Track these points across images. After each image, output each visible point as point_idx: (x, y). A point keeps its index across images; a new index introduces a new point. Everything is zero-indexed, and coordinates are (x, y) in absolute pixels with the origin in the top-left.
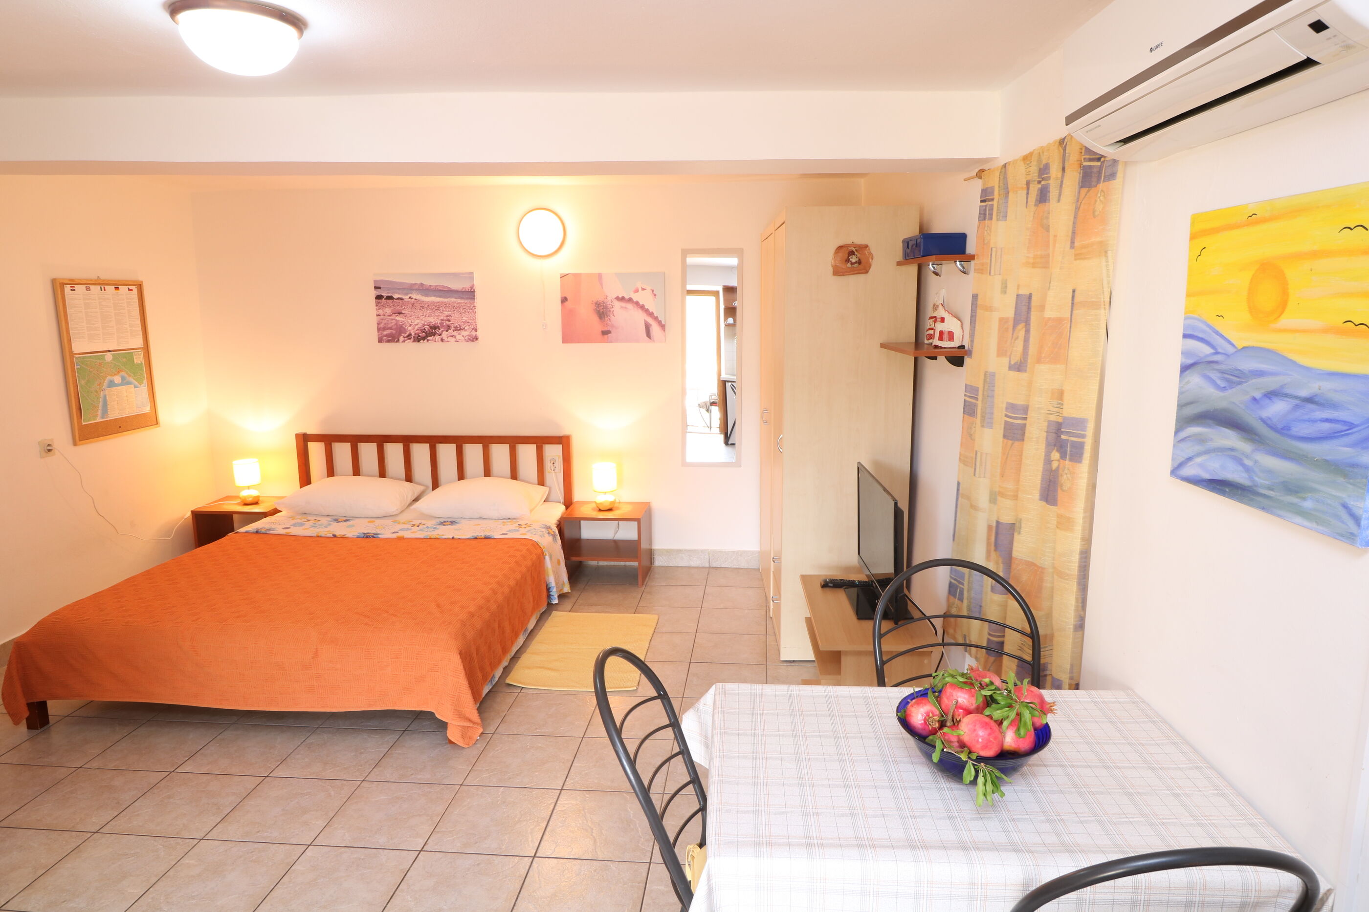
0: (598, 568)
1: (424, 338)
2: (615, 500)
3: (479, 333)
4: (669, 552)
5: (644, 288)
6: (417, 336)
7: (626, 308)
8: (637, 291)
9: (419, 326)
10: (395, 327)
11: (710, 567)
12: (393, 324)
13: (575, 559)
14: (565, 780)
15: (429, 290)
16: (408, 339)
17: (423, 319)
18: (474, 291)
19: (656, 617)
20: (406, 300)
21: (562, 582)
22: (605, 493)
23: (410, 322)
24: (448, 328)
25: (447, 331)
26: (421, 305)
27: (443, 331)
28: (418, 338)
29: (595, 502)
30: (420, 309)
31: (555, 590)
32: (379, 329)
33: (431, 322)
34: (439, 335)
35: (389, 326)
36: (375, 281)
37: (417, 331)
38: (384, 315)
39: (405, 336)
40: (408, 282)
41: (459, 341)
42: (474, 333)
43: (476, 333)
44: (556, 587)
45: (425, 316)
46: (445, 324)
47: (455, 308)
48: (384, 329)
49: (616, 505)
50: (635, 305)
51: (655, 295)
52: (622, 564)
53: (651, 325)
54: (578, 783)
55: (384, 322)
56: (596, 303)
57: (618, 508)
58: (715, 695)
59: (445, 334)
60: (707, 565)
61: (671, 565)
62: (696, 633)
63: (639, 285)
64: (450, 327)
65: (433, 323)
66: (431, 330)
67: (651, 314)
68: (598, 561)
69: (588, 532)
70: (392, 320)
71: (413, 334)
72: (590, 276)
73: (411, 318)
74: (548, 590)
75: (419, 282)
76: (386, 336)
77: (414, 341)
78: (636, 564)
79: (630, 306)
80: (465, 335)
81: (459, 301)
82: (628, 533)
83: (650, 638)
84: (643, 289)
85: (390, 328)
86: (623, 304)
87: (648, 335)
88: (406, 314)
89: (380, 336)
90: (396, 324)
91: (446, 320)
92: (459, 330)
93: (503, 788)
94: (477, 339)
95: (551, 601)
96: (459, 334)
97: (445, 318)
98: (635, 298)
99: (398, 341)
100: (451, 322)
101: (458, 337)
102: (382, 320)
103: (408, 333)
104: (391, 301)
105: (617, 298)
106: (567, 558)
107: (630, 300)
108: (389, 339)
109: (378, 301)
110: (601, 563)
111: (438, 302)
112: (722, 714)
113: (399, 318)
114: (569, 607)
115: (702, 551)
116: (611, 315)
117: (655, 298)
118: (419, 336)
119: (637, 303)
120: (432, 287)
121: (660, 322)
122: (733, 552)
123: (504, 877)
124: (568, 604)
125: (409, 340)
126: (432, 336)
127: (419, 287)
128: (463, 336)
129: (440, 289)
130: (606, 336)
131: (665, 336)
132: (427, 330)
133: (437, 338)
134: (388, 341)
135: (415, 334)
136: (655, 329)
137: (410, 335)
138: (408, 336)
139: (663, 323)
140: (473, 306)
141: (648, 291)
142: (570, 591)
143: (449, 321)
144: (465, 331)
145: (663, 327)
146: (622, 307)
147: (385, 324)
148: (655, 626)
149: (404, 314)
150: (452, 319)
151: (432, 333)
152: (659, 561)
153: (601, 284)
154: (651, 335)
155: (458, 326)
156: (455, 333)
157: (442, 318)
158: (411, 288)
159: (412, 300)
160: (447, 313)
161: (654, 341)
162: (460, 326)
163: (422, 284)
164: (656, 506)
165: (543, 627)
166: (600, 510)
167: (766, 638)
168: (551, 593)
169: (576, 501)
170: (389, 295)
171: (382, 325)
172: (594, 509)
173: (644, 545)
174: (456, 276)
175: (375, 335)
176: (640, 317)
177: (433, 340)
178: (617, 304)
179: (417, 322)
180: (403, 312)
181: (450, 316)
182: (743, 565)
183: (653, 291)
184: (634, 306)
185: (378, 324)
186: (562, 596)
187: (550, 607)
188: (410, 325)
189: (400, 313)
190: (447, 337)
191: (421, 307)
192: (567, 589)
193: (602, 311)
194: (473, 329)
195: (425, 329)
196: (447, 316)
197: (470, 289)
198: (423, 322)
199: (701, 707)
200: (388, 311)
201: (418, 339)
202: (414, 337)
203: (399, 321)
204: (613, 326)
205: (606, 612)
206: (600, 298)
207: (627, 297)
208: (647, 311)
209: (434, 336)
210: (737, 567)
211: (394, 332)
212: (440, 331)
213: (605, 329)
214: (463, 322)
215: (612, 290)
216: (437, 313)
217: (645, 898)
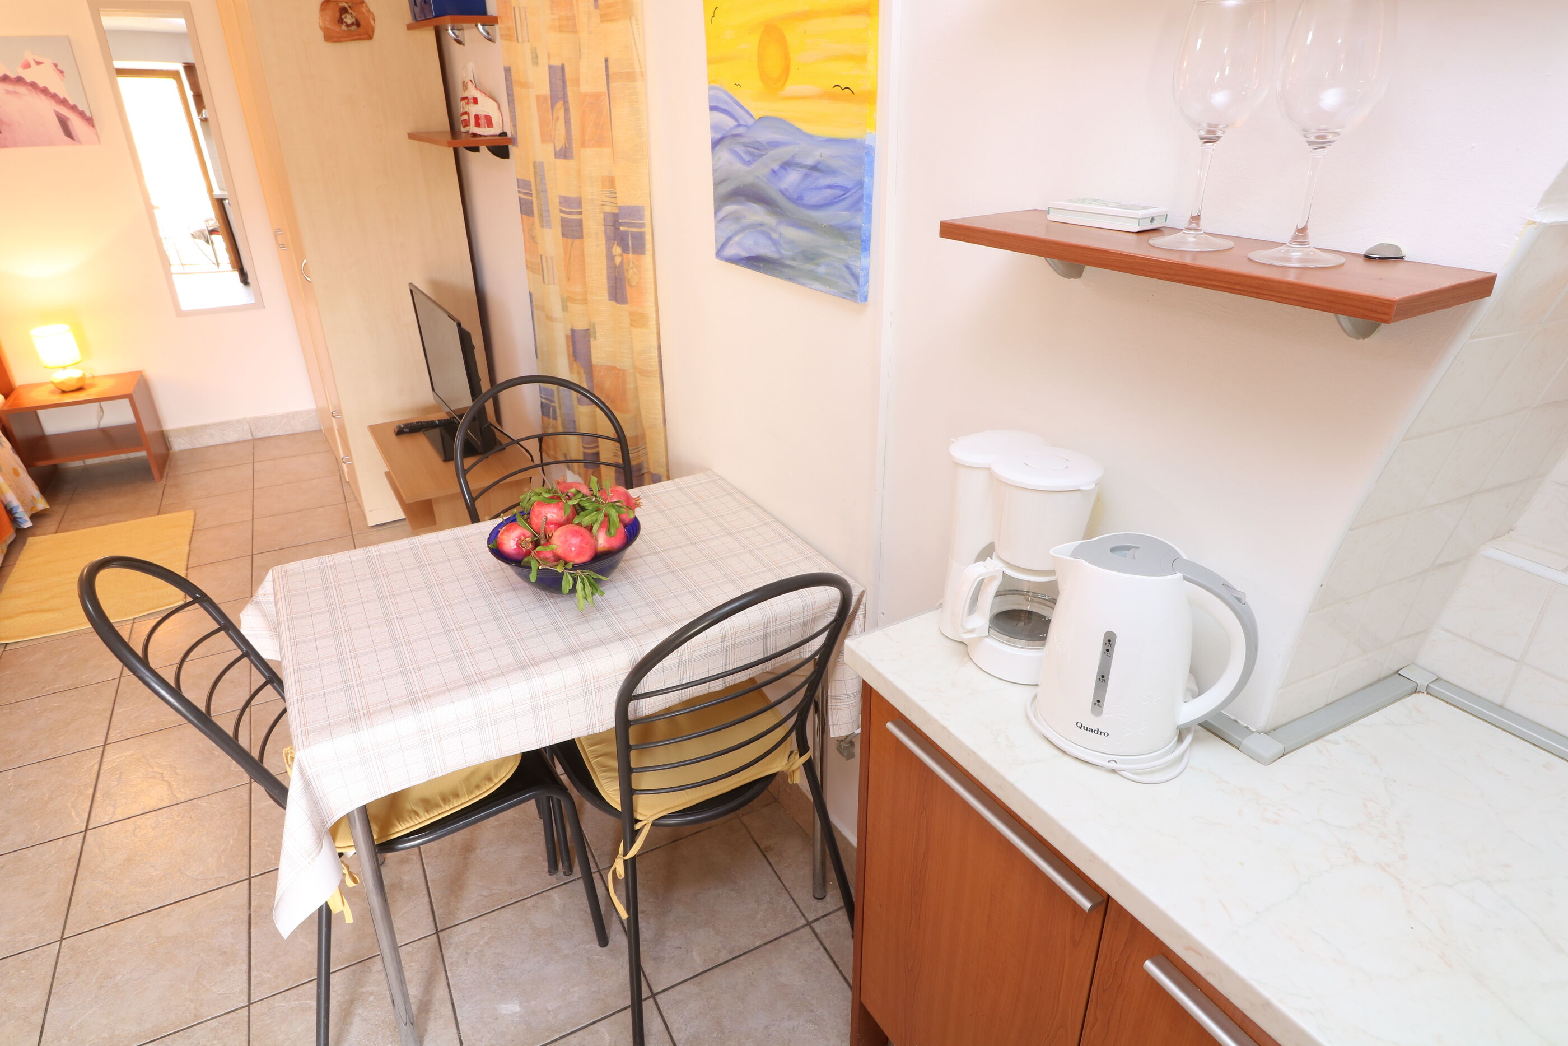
0: (86, 469)
2: (84, 375)
4: (190, 431)
5: (39, 60)
7: (15, 93)
8: (27, 66)
11: (254, 440)
13: (42, 464)
14: (107, 733)
19: (191, 513)
21: (32, 498)
22: (64, 368)
29: (52, 382)
31: (21, 509)
44: (23, 506)
49: (88, 382)
50: (31, 88)
51: (62, 72)
52: (123, 457)
53: (68, 119)
54: (127, 731)
57: (92, 386)
58: (274, 580)
60: (250, 437)
61: (198, 446)
62: (253, 519)
63: (29, 57)
67: (64, 102)
68: (83, 459)
69: (53, 424)
74: (10, 512)
78: (143, 454)
79: (22, 89)
82: (119, 415)
83: (188, 539)
84: (38, 63)
86: (9, 87)
87: (68, 132)
93: (12, 771)
95: (20, 526)
98: (28, 76)
106: (28, 464)
107: (19, 80)
110: (90, 462)
112: (287, 599)
114: (54, 528)
115: (238, 421)
117: (63, 76)
119: (33, 85)
121: (82, 114)
122: (282, 416)
123: (47, 867)
124: (51, 523)
131: (97, 134)
136: (76, 123)
139: (88, 114)
141: (48, 64)
142: (48, 507)
145: (89, 121)
146: (8, 92)
148: (191, 523)
152: (178, 445)
154: (74, 134)
161: (80, 142)
164: (153, 373)
165: (18, 562)
166: (64, 392)
167: (347, 506)
168: (17, 515)
169: (23, 386)
172: (52, 392)
173: (148, 428)
176: (47, 108)
182: (299, 428)
183: (56, 65)
184: (30, 90)
186: (35, 517)
187: (22, 535)
192: (42, 504)
199: (261, 598)
204: (2, 123)
205: (114, 522)
207: (13, 75)
208: (54, 97)
210: (292, 432)
217: (252, 819)
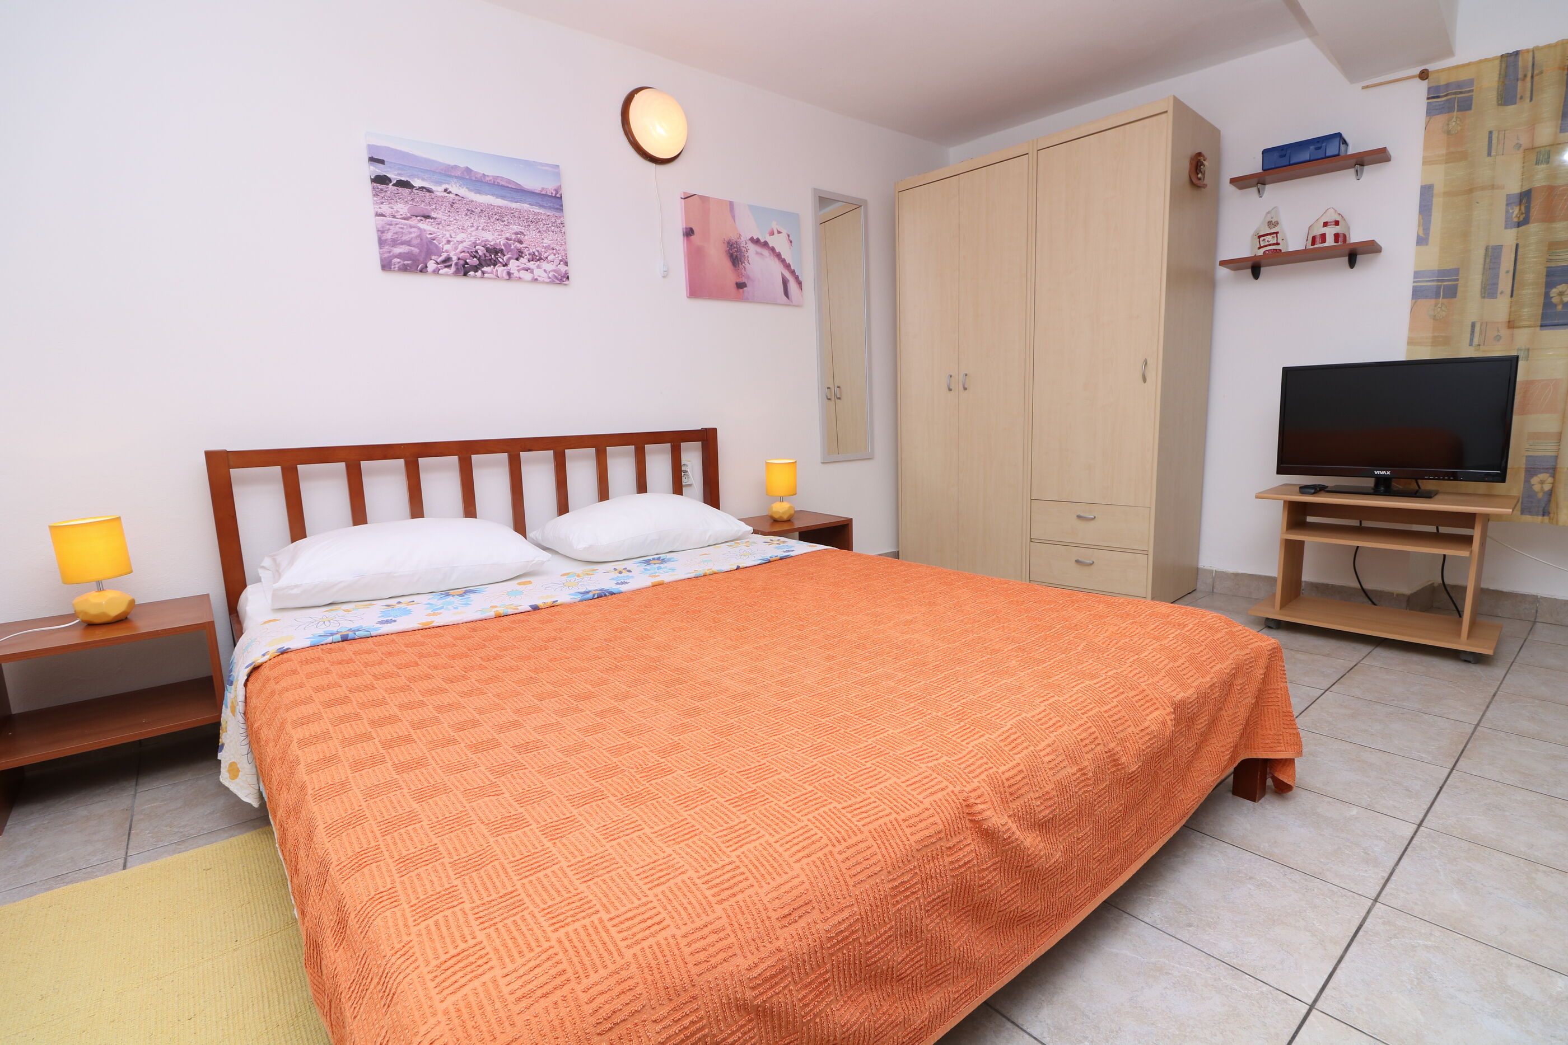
1: (476, 269)
3: (573, 270)
5: (781, 230)
6: (462, 262)
7: (761, 254)
8: (772, 234)
9: (465, 244)
10: (418, 240)
12: (413, 235)
15: (482, 182)
16: (446, 267)
17: (474, 233)
18: (561, 198)
20: (438, 194)
23: (448, 235)
24: (519, 255)
25: (517, 259)
26: (467, 207)
27: (509, 259)
28: (464, 266)
30: (466, 215)
32: (381, 243)
33: (487, 240)
34: (504, 266)
35: (405, 238)
36: (370, 147)
37: (463, 254)
38: (394, 217)
39: (438, 261)
40: (440, 160)
41: (539, 279)
42: (562, 268)
43: (566, 268)
45: (477, 229)
46: (512, 247)
47: (532, 222)
48: (395, 243)
51: (791, 242)
53: (788, 280)
55: (394, 229)
56: (728, 243)
59: (513, 265)
63: (775, 227)
64: (522, 253)
65: (492, 243)
66: (488, 255)
67: (788, 266)
70: (411, 227)
71: (455, 259)
72: (720, 202)
73: (448, 228)
75: (463, 165)
76: (400, 256)
77: (456, 273)
79: (766, 252)
80: (548, 270)
81: (537, 210)
84: (779, 232)
85: (408, 243)
86: (759, 249)
87: (786, 293)
88: (439, 220)
89: (386, 255)
90: (420, 236)
91: (514, 241)
92: (538, 260)
94: (568, 278)
96: (538, 267)
97: (513, 237)
98: (771, 241)
99: (423, 270)
100: (524, 245)
101: (537, 272)
102: (391, 225)
103: (444, 256)
104: (408, 191)
105: (752, 239)
107: (765, 244)
108: (406, 262)
109: (380, 186)
111: (500, 207)
113: (425, 226)
116: (746, 263)
117: (792, 245)
118: (467, 263)
119: (773, 249)
120: (488, 179)
121: (797, 278)
125: (446, 270)
126: (489, 266)
127: (463, 173)
128: (545, 271)
129: (502, 183)
130: (741, 290)
131: (802, 296)
132: (480, 253)
133: (500, 269)
134: (404, 269)
135: (459, 259)
136: (792, 285)
137: (448, 259)
138: (444, 262)
139: (800, 279)
140: (559, 221)
141: (784, 235)
143: (521, 242)
144: (548, 262)
145: (798, 285)
146: (757, 253)
147: (396, 233)
149: (435, 219)
150: (526, 239)
151: (490, 260)
153: (733, 217)
154: (789, 293)
155: (537, 254)
156: (532, 265)
157: (508, 235)
158: (448, 173)
159: (451, 195)
160: (516, 228)
161: (791, 303)
162: (540, 254)
163: (468, 170)
170: (403, 179)
171: (389, 236)
174: (529, 165)
175: (373, 254)
176: (777, 269)
177: (492, 273)
178: (752, 248)
179: (460, 237)
180: (433, 215)
181: (522, 233)
183: (789, 236)
184: (770, 253)
185: (381, 231)
188: (449, 242)
189: (428, 217)
190: (519, 271)
191: (468, 210)
193: (735, 256)
194: (561, 261)
195: (476, 252)
196: (517, 234)
197: (554, 193)
198: (473, 239)
200: (402, 208)
201: (464, 270)
202: (456, 264)
203: (425, 230)
204: (748, 277)
206: (734, 238)
207: (762, 240)
208: (783, 261)
209: (495, 265)
211: (416, 250)
212: (505, 258)
213: (740, 280)
214: (545, 248)
215: (747, 228)
216: (499, 226)
